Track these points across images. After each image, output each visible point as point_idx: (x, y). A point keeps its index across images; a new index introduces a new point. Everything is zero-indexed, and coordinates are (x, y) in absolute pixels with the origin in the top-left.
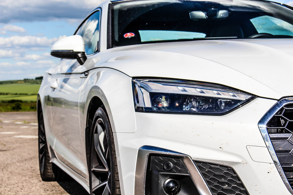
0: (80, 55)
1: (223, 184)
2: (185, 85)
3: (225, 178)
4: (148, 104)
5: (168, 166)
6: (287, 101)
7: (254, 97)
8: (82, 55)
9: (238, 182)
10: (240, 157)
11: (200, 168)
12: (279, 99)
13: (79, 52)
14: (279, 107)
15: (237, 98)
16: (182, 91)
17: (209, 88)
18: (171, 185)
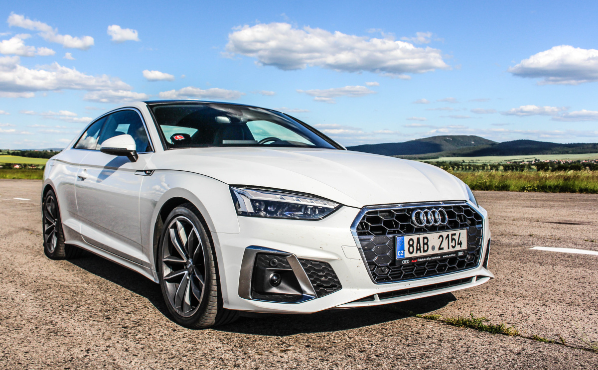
0: (132, 153)
1: (322, 276)
2: (282, 194)
3: (323, 272)
4: (250, 209)
5: (274, 263)
6: (367, 209)
7: (341, 205)
8: (134, 153)
9: (333, 275)
10: (336, 255)
11: (303, 264)
12: (361, 207)
13: (132, 151)
14: (363, 214)
15: (328, 206)
16: (281, 199)
17: (303, 197)
18: (274, 278)
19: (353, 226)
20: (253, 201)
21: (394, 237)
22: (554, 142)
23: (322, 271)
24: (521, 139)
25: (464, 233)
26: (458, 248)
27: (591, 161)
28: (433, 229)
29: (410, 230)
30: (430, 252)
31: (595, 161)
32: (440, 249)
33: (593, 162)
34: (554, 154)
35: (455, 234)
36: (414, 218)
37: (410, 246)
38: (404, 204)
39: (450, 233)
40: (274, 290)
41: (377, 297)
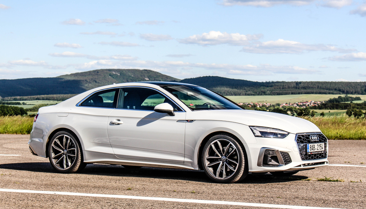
0: (172, 112)
1: (286, 158)
4: (260, 135)
5: (271, 153)
7: (289, 133)
9: (289, 157)
10: (290, 150)
11: (281, 153)
12: (296, 134)
14: (297, 136)
15: (284, 133)
18: (271, 159)
19: (295, 140)
20: (260, 132)
21: (306, 144)
22: (248, 80)
23: (286, 156)
24: (208, 76)
25: (323, 144)
26: (322, 150)
27: (293, 105)
28: (315, 142)
29: (309, 142)
30: (315, 151)
31: (298, 105)
32: (318, 150)
33: (295, 105)
34: (248, 95)
35: (321, 145)
36: (310, 138)
37: (311, 148)
38: (306, 133)
39: (320, 144)
40: (270, 163)
41: (302, 165)
